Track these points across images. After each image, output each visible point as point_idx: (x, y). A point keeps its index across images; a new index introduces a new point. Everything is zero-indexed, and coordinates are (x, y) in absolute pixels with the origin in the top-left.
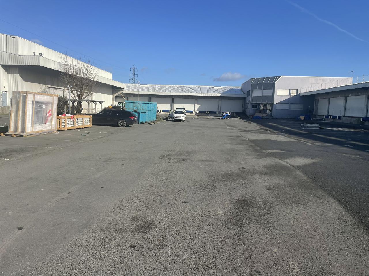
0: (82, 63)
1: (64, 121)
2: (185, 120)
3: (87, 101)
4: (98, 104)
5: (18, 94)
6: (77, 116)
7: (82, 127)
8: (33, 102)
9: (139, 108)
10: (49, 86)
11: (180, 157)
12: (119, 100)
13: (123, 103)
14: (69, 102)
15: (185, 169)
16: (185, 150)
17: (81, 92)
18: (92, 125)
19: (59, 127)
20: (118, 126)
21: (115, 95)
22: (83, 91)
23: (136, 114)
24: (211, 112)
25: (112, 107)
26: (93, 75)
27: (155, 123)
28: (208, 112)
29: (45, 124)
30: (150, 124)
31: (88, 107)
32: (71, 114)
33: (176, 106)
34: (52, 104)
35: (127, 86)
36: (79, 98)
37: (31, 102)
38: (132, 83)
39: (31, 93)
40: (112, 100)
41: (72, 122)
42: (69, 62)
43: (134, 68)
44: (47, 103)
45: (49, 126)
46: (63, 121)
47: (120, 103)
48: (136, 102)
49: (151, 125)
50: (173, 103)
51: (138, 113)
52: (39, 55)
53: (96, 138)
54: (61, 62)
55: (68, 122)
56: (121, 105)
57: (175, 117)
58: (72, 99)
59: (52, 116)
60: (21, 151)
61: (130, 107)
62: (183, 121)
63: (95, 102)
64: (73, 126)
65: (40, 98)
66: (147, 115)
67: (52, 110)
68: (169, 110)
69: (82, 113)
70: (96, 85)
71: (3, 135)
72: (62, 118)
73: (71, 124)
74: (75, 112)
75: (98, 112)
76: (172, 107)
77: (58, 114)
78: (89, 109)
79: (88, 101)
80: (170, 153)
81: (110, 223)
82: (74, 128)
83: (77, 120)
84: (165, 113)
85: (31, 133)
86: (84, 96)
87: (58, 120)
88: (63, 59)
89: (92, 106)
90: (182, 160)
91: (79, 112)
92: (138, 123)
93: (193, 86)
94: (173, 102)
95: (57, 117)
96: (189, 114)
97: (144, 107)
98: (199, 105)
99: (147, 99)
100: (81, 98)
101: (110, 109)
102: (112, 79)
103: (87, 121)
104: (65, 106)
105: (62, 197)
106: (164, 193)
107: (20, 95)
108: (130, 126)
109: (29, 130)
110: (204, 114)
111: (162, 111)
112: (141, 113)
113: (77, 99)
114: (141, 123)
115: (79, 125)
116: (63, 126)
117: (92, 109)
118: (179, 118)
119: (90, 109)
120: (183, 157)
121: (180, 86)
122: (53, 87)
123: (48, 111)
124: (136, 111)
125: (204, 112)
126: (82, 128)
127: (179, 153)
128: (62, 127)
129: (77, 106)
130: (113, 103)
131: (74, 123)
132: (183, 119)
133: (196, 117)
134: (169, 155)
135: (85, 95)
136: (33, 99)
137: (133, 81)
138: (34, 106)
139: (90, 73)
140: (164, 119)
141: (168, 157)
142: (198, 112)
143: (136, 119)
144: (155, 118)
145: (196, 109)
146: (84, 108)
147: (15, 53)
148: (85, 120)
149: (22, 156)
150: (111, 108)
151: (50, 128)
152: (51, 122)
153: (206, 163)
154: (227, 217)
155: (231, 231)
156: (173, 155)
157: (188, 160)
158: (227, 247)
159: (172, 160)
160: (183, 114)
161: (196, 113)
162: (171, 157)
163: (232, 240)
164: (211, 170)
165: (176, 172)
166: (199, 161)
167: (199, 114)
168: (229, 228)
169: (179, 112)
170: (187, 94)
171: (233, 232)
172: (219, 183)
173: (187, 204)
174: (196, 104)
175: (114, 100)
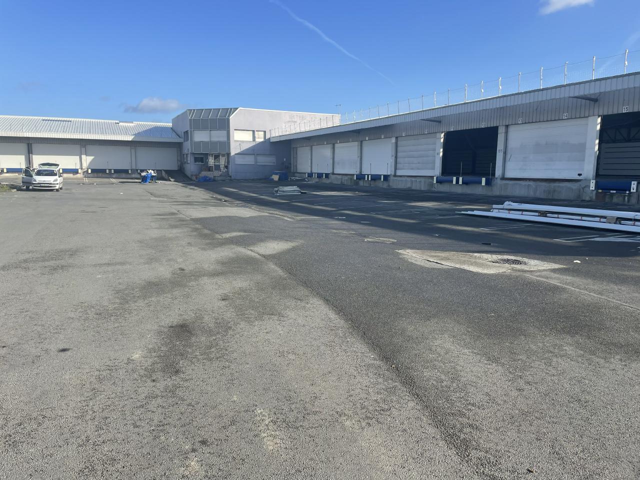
2: (61, 189)
11: (52, 263)
15: (63, 286)
16: (62, 247)
24: (116, 171)
28: (110, 170)
33: (38, 160)
50: (32, 153)
57: (37, 182)
62: (57, 190)
68: (22, 169)
76: (29, 161)
80: (27, 256)
84: (15, 174)
90: (55, 269)
93: (72, 119)
94: (30, 152)
96: (71, 175)
98: (90, 158)
106: (15, 340)
110: (104, 175)
111: (5, 171)
118: (46, 185)
120: (58, 262)
121: (44, 118)
125: (103, 171)
127: (48, 255)
132: (57, 187)
133: (86, 180)
134: (25, 261)
140: (13, 187)
141: (23, 265)
142: (90, 171)
145: (85, 166)
153: (110, 269)
154: (150, 361)
155: (158, 384)
156: (36, 261)
157: (70, 266)
158: (149, 415)
159: (34, 270)
160: (55, 175)
161: (85, 173)
162: (31, 265)
163: (159, 401)
164: (120, 281)
165: (42, 293)
166: (95, 266)
167: (91, 175)
168: (154, 381)
169: (47, 172)
170: (61, 135)
171: (161, 385)
172: (136, 302)
173: (68, 353)
174: (84, 155)
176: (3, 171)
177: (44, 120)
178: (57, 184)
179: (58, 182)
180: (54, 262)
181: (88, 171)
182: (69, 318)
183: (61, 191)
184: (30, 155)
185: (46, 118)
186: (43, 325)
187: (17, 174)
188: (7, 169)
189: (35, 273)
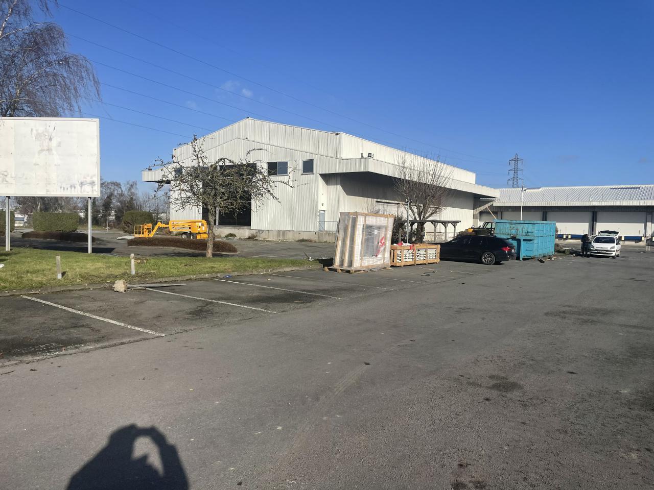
0: (427, 161)
1: (401, 252)
2: (618, 256)
3: (432, 222)
4: (450, 226)
5: (347, 217)
6: (418, 246)
7: (425, 262)
8: (363, 226)
9: (520, 232)
10: (379, 200)
11: (585, 317)
12: (486, 218)
13: (492, 223)
14: (406, 224)
15: (587, 335)
16: (599, 307)
17: (424, 207)
18: (439, 260)
19: (393, 262)
20: (482, 263)
21: (479, 209)
22: (427, 205)
23: (515, 243)
25: (472, 230)
26: (444, 178)
27: (551, 259)
29: (376, 256)
30: (541, 261)
31: (434, 231)
32: (409, 243)
33: (600, 227)
34: (386, 228)
35: (501, 192)
36: (420, 217)
37: (362, 227)
38: (513, 187)
39: (361, 214)
40: (473, 218)
41: (411, 255)
42: (408, 162)
43: (516, 160)
44: (379, 228)
45: (381, 260)
46: (399, 252)
47: (488, 223)
48: (515, 222)
49: (544, 262)
50: (596, 221)
51: (519, 241)
52: (369, 156)
53: (445, 280)
54: (397, 164)
55: (406, 254)
56: (489, 226)
57: (595, 248)
58: (410, 219)
59: (385, 245)
60: (351, 290)
61: (503, 230)
62: (613, 257)
63: (445, 223)
64: (411, 260)
65: (372, 221)
66: (536, 245)
67: (385, 237)
69: (424, 240)
70: (448, 195)
71: (327, 270)
72: (398, 248)
73: (410, 257)
74: (414, 239)
75: (449, 240)
76: (592, 229)
77: (392, 243)
78: (435, 235)
79: (434, 222)
80: (567, 309)
81: (462, 376)
82: (413, 263)
83: (417, 252)
84: (577, 240)
85: (359, 269)
86: (428, 214)
87: (392, 251)
88: (400, 159)
89: (440, 229)
90: (586, 322)
91: (420, 239)
92: (518, 258)
93: (641, 186)
94: (594, 220)
95: (391, 247)
96: (633, 243)
97: (529, 230)
99: (540, 214)
100: (424, 217)
101: (469, 235)
102: (474, 183)
103: (433, 254)
104: (401, 230)
105: (406, 344)
106: (541, 358)
107: (349, 217)
108: (502, 262)
109: (357, 264)
111: (570, 237)
112: (524, 240)
113: (418, 219)
114: (524, 259)
115: (420, 259)
116: (399, 261)
117: (439, 234)
118: (603, 252)
119: (437, 234)
120: (590, 317)
121: (612, 187)
122: (384, 201)
123: (380, 238)
124: (514, 238)
126: (425, 264)
127: (584, 311)
128: (397, 262)
129: (417, 229)
130: (475, 223)
131: (413, 256)
132: (614, 254)
133: (648, 249)
134: (564, 312)
135: (430, 211)
136: (364, 222)
137: (515, 182)
138: (364, 232)
139: (439, 176)
140: (572, 252)
141: (562, 315)
143: (513, 251)
144: (553, 250)
145: (649, 234)
146: (427, 233)
147: (338, 157)
148: (429, 251)
149: (354, 296)
150: (471, 233)
151: (382, 262)
152: (384, 254)
153: (634, 330)
154: (634, 397)
155: (633, 411)
156: (574, 313)
157: (599, 322)
158: (616, 424)
159: (569, 319)
160: (613, 242)
161: (649, 241)
162: (567, 315)
163: (628, 420)
164: (639, 341)
165: (570, 336)
166: (621, 325)
168: (630, 408)
169: (605, 240)
170: (626, 202)
171: (634, 412)
172: (645, 358)
173: (574, 375)
174: (649, 222)
175: (477, 219)
176: (567, 237)
177: (611, 189)
178: (614, 251)
179: (615, 249)
180: (587, 317)
181: (652, 239)
182: (583, 356)
183: (617, 258)
184: (594, 222)
185: (614, 187)
186: (562, 355)
188: (571, 235)
189: (568, 321)
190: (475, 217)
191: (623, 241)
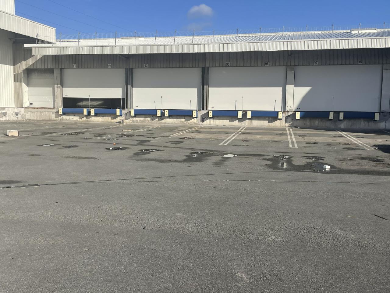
21: (24, 65)
24: (350, 116)
28: (337, 113)
40: (15, 81)
50: (208, 84)
68: (191, 111)
76: (202, 99)
84: (181, 120)
96: (264, 123)
98: (303, 91)
110: (323, 124)
111: (167, 114)
125: (324, 115)
133: (290, 134)
142: (298, 116)
145: (290, 105)
161: (290, 119)
167: (301, 123)
175: (21, 81)
176: (163, 114)
181: (294, 114)
184: (205, 87)
187: (184, 120)
190: (17, 78)
191: (249, 119)
